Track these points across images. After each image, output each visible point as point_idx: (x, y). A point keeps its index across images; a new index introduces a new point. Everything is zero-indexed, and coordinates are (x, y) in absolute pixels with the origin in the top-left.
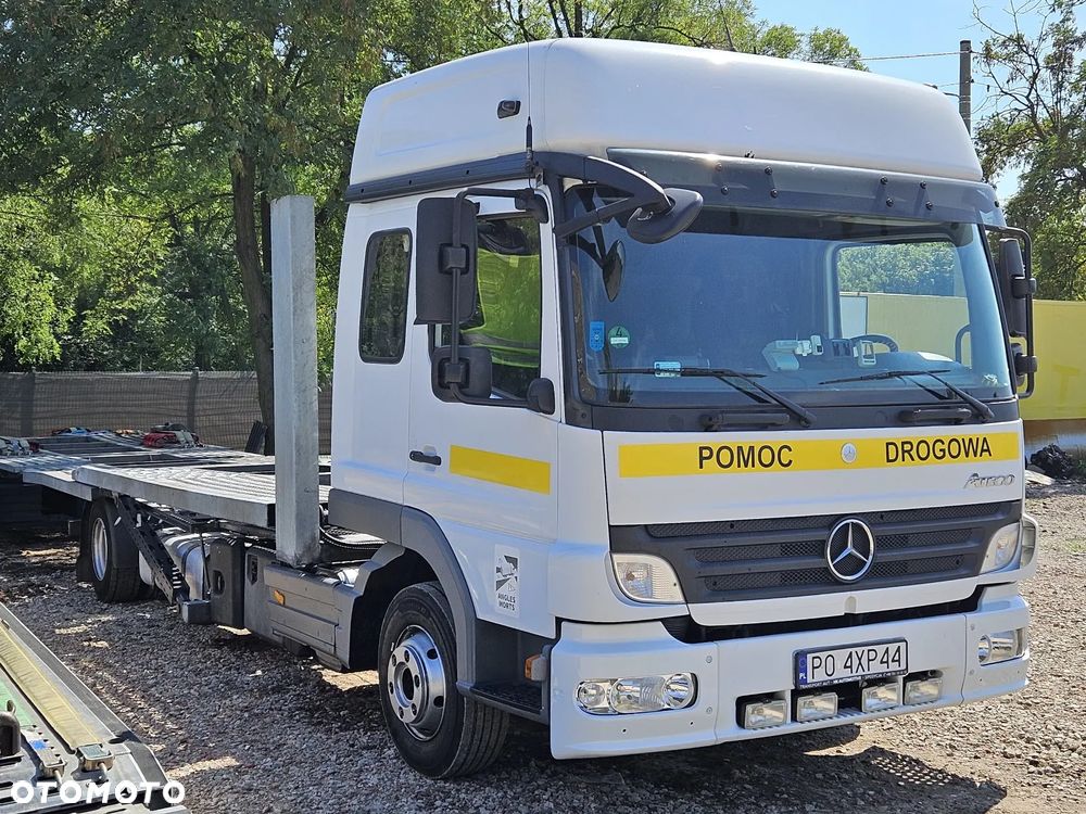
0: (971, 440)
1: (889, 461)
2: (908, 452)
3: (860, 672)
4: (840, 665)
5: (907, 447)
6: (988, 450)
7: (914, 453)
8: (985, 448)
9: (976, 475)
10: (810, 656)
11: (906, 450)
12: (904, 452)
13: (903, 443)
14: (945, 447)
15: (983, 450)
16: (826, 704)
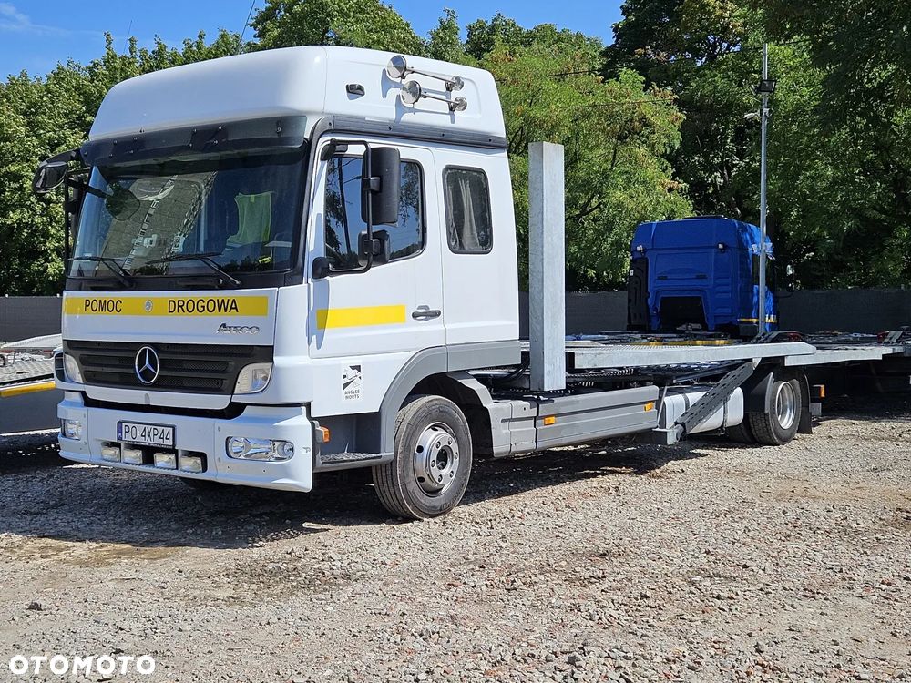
0: (223, 300)
1: (170, 312)
2: (181, 307)
3: (149, 441)
4: (139, 434)
5: (181, 303)
6: (236, 308)
7: (185, 307)
8: (234, 306)
9: (224, 325)
10: (124, 424)
11: (180, 306)
12: (179, 306)
13: (179, 301)
14: (205, 304)
15: (231, 308)
16: (134, 456)
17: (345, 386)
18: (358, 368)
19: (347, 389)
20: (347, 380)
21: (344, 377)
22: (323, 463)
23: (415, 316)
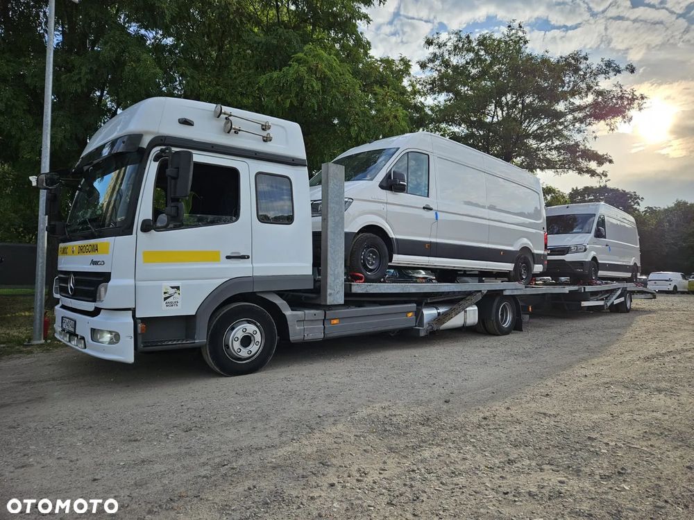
17: (165, 299)
18: (178, 288)
19: (167, 301)
20: (167, 295)
21: (165, 293)
22: (144, 347)
23: (228, 257)
